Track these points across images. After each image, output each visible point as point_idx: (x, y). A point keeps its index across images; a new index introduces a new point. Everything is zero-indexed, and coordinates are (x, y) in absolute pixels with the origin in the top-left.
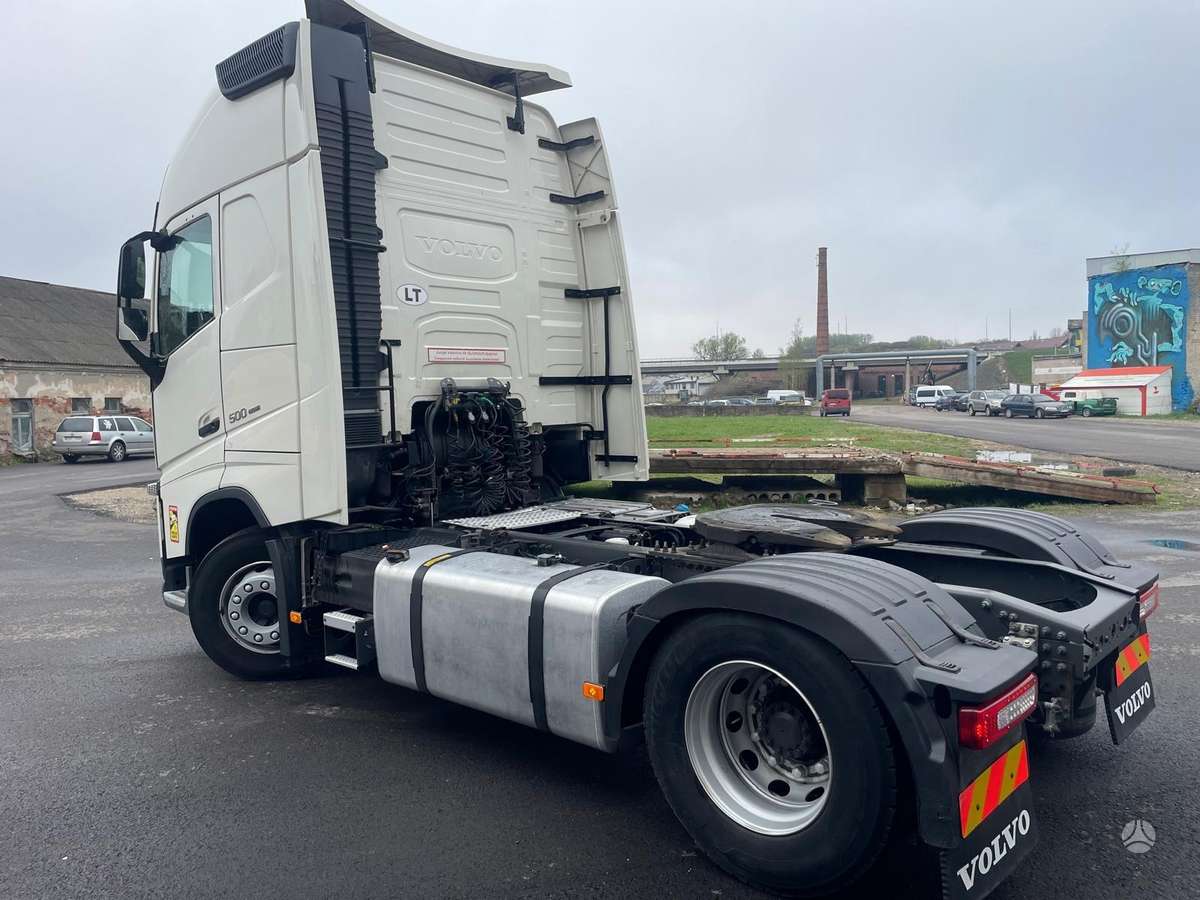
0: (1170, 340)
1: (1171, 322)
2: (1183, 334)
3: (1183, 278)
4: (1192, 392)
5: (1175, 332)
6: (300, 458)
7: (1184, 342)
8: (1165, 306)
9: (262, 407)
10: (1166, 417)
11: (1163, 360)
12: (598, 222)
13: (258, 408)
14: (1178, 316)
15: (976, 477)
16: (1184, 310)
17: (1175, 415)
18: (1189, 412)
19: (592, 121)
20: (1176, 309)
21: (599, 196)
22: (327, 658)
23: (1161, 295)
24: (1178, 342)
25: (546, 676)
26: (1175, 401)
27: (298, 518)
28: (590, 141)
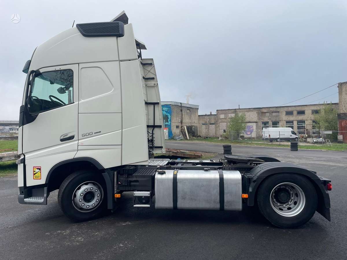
0: (168, 122)
1: (168, 118)
2: (170, 121)
3: (170, 108)
4: (172, 134)
5: (169, 120)
6: (122, 146)
7: (171, 122)
8: (167, 114)
9: (101, 131)
10: (168, 140)
11: (166, 126)
12: (153, 85)
13: (100, 132)
14: (169, 117)
15: (169, 153)
16: (171, 115)
17: (169, 139)
18: (172, 139)
19: (152, 59)
20: (169, 115)
21: (153, 79)
22: (134, 206)
23: (166, 111)
24: (169, 122)
25: (225, 196)
26: (169, 136)
27: (120, 165)
28: (151, 64)
